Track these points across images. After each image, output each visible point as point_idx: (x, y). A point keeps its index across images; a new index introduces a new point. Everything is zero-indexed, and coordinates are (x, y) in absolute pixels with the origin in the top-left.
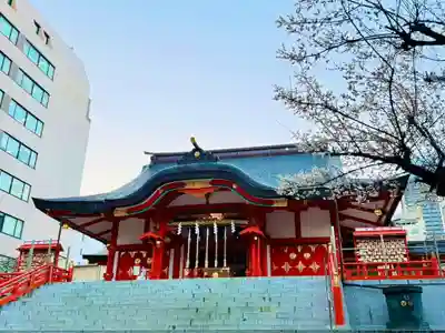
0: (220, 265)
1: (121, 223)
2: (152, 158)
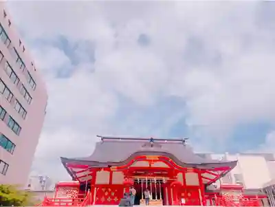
0: (159, 198)
1: (98, 173)
2: (102, 139)
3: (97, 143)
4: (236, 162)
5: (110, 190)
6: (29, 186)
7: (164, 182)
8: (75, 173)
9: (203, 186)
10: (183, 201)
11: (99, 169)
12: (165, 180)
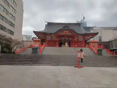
2: (48, 23)
3: (46, 25)
4: (98, 33)
5: (51, 42)
6: (22, 39)
7: (70, 40)
8: (39, 36)
9: (85, 41)
10: (76, 46)
11: (47, 35)
12: (70, 39)
